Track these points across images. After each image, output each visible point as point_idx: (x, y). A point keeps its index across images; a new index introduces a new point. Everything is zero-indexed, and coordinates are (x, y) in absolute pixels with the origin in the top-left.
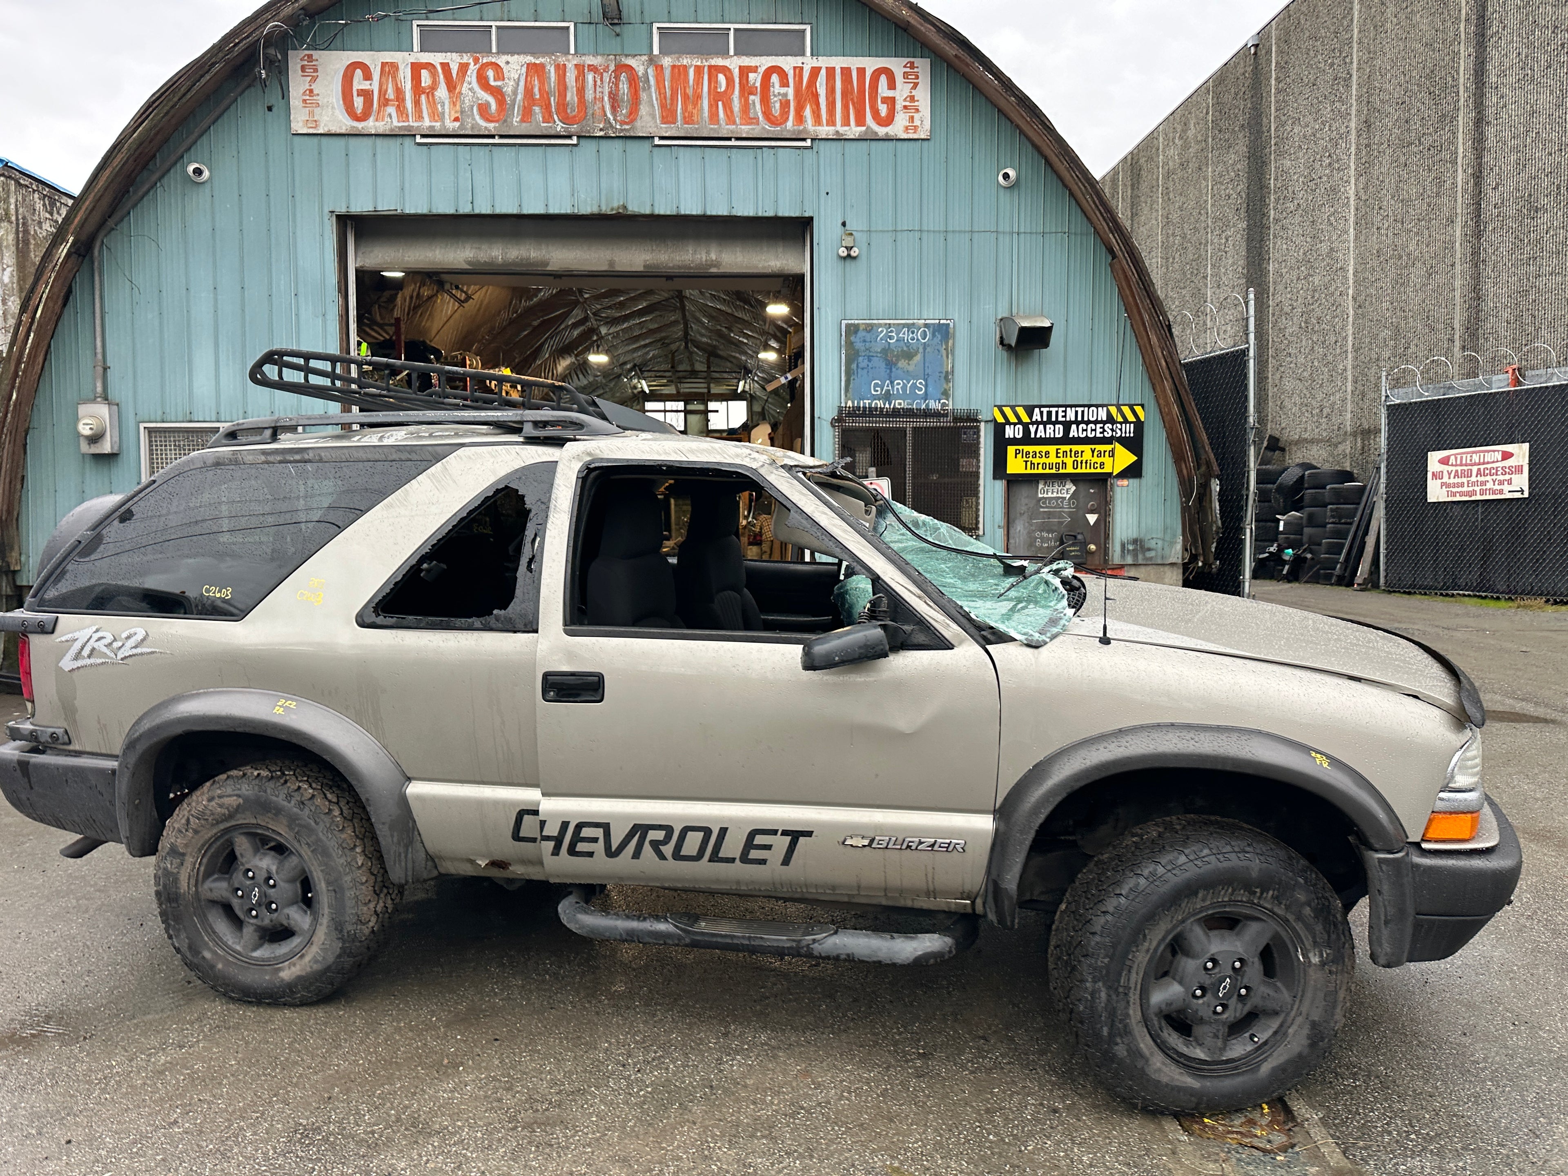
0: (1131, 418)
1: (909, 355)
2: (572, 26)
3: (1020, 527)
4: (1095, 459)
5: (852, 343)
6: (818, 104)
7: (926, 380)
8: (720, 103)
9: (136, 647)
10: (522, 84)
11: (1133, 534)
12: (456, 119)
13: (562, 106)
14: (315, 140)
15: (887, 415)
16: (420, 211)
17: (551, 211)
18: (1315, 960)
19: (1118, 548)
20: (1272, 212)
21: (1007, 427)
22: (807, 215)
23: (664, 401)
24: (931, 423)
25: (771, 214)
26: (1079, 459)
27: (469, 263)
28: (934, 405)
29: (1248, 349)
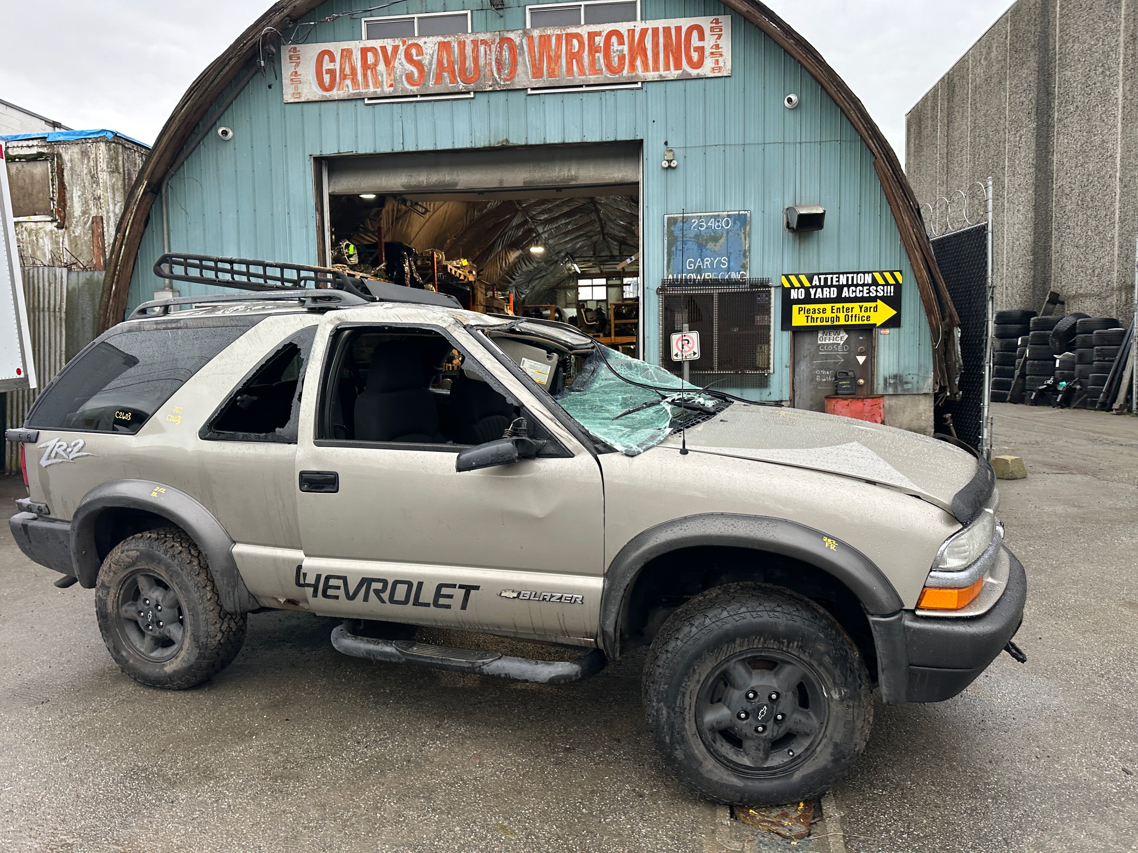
0: (891, 281)
1: (715, 239)
2: (469, 12)
3: (803, 367)
4: (863, 314)
5: (672, 232)
6: (646, 56)
7: (729, 257)
8: (574, 61)
9: (79, 452)
10: (435, 56)
11: (894, 371)
12: (391, 85)
13: (463, 70)
14: (299, 106)
15: (699, 284)
16: (368, 152)
17: (457, 147)
18: (836, 696)
19: (881, 382)
20: (1056, 114)
21: (792, 290)
22: (638, 138)
23: (592, 278)
24: (733, 289)
25: (612, 139)
26: (850, 314)
27: (404, 186)
28: (735, 276)
29: (987, 224)
